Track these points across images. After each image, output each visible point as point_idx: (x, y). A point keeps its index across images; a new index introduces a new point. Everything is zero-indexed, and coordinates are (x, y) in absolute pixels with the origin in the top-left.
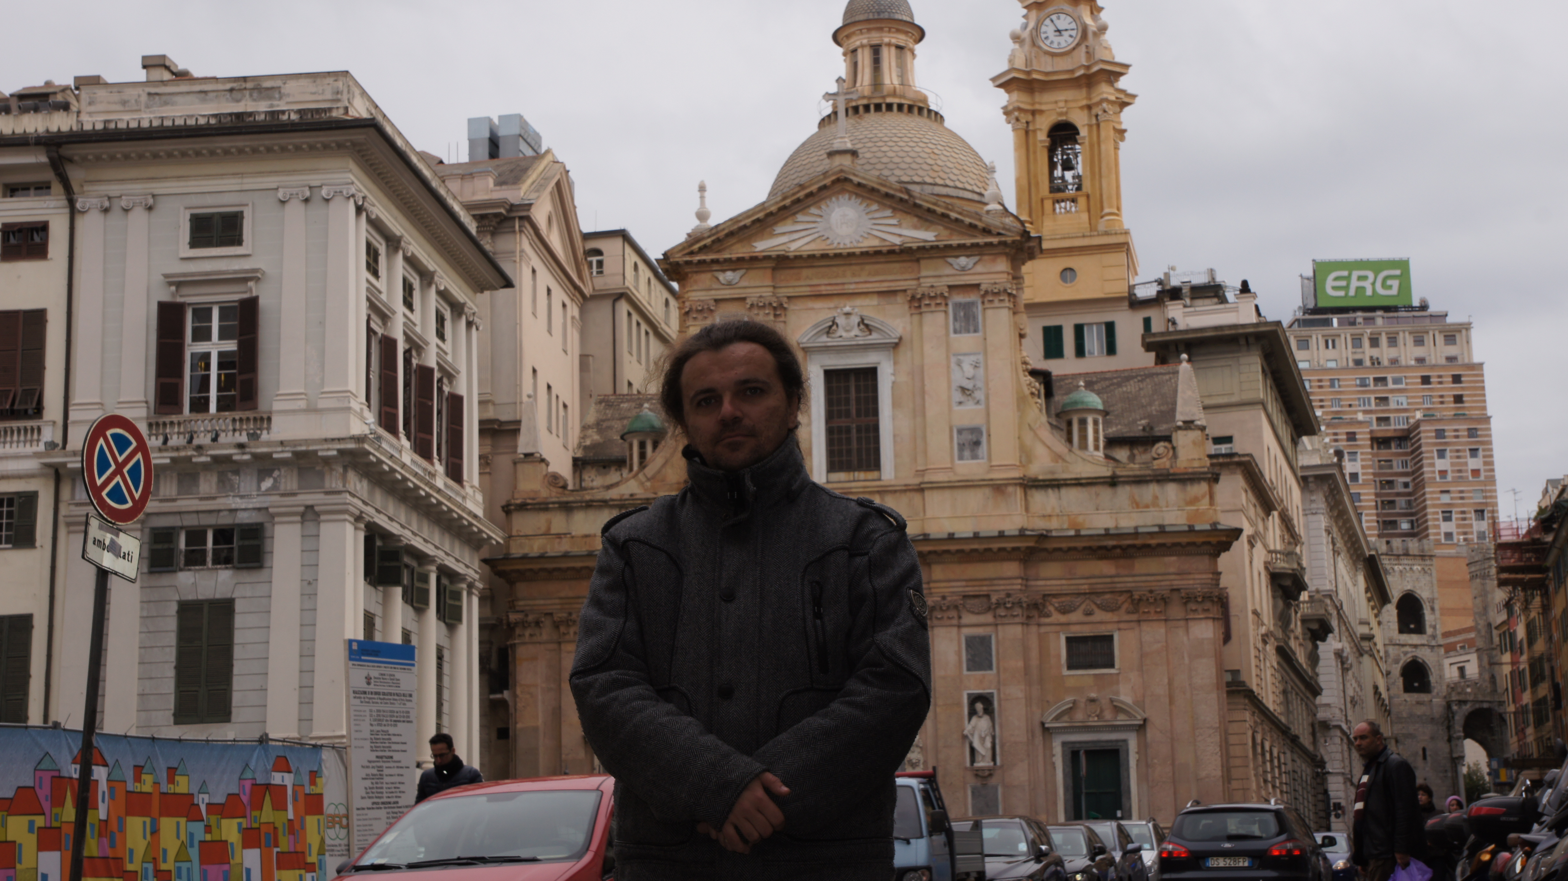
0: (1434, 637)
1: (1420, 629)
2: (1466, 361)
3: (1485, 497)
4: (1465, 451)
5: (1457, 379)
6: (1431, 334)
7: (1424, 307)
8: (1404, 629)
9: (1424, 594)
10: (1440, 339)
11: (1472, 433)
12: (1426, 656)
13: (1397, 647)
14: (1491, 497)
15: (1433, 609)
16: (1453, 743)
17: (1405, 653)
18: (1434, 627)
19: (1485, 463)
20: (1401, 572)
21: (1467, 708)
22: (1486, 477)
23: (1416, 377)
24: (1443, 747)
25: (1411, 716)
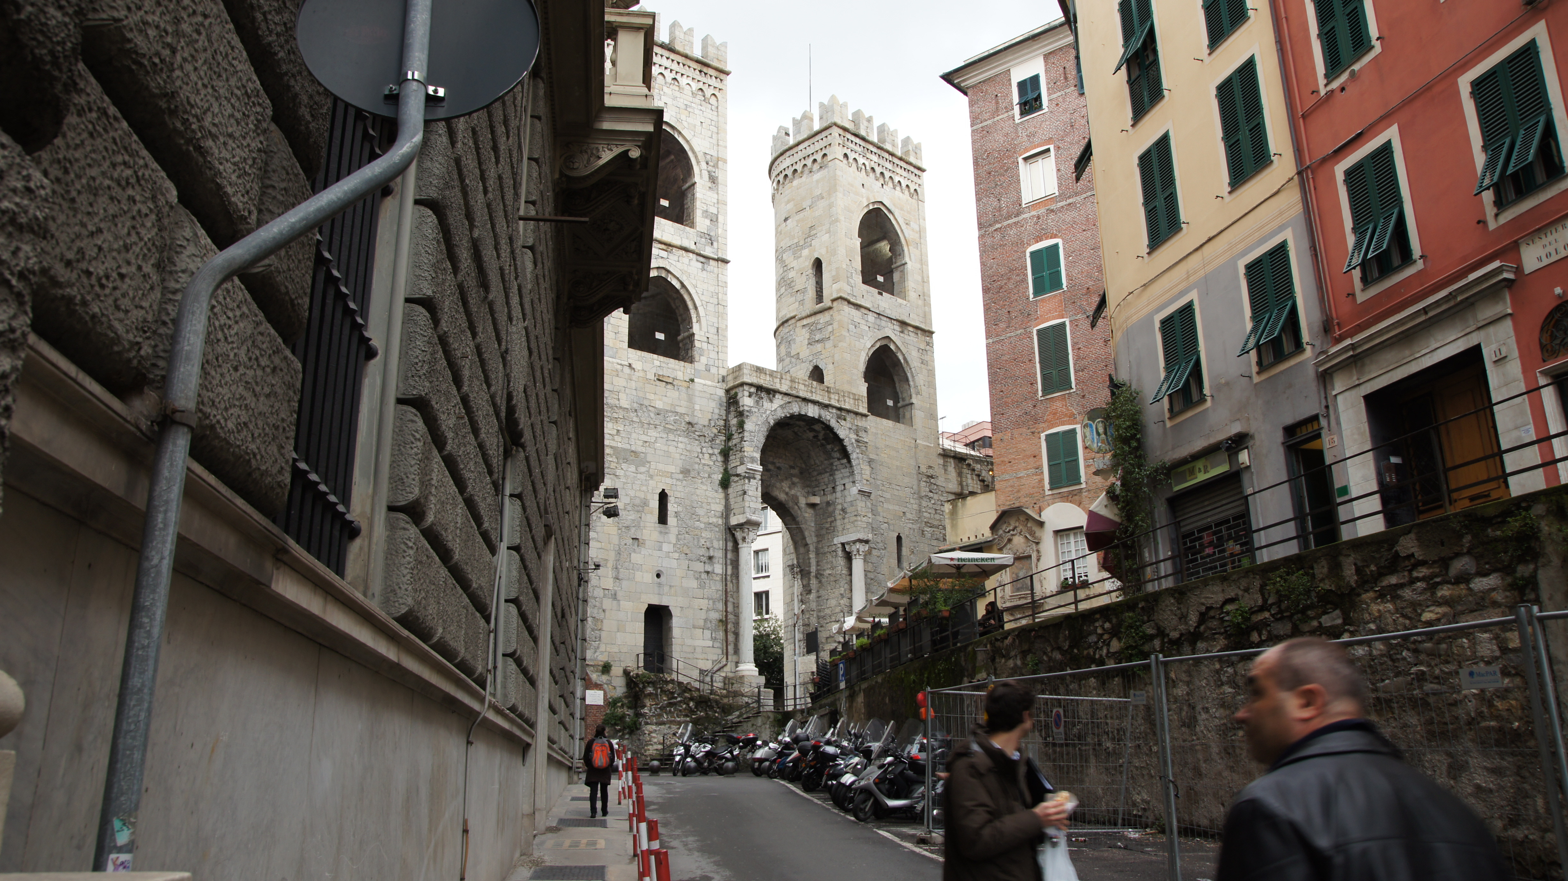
0: (709, 240)
1: (679, 215)
9: (697, 142)
12: (691, 275)
16: (735, 489)
18: (713, 218)
21: (773, 410)
24: (709, 499)
25: (641, 407)
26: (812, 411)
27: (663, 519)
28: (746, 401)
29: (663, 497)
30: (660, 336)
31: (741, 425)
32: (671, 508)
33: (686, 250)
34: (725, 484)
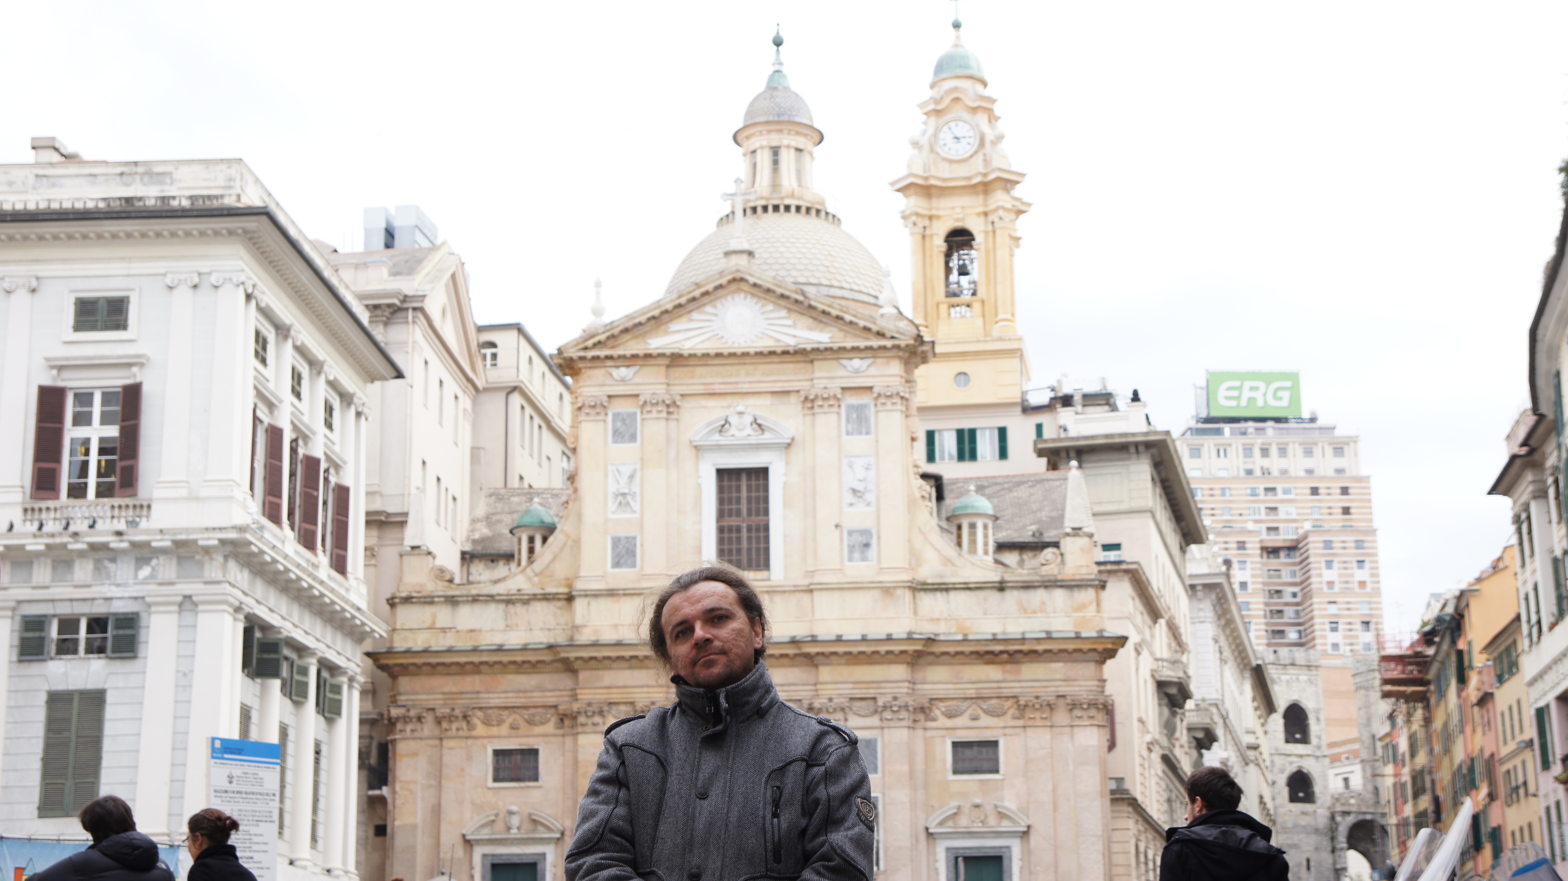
0: (1319, 747)
1: (1305, 740)
2: (1354, 473)
3: (1371, 609)
4: (1351, 562)
5: (1345, 491)
6: (1320, 445)
7: (1313, 420)
8: (1290, 739)
9: (1309, 704)
10: (1329, 451)
11: (1359, 544)
12: (1311, 767)
13: (1282, 757)
14: (1377, 609)
15: (1318, 719)
16: (1337, 853)
17: (1291, 763)
18: (1319, 738)
19: (1373, 575)
20: (1288, 681)
21: (1351, 820)
22: (1373, 589)
23: (1305, 488)
24: (1327, 858)
25: (1296, 826)
26: (1368, 817)
27: (1308, 868)
28: (1338, 819)
29: (1308, 861)
30: (1301, 795)
31: (1337, 828)
32: (1312, 864)
33: (1308, 755)
34: (1333, 851)
